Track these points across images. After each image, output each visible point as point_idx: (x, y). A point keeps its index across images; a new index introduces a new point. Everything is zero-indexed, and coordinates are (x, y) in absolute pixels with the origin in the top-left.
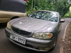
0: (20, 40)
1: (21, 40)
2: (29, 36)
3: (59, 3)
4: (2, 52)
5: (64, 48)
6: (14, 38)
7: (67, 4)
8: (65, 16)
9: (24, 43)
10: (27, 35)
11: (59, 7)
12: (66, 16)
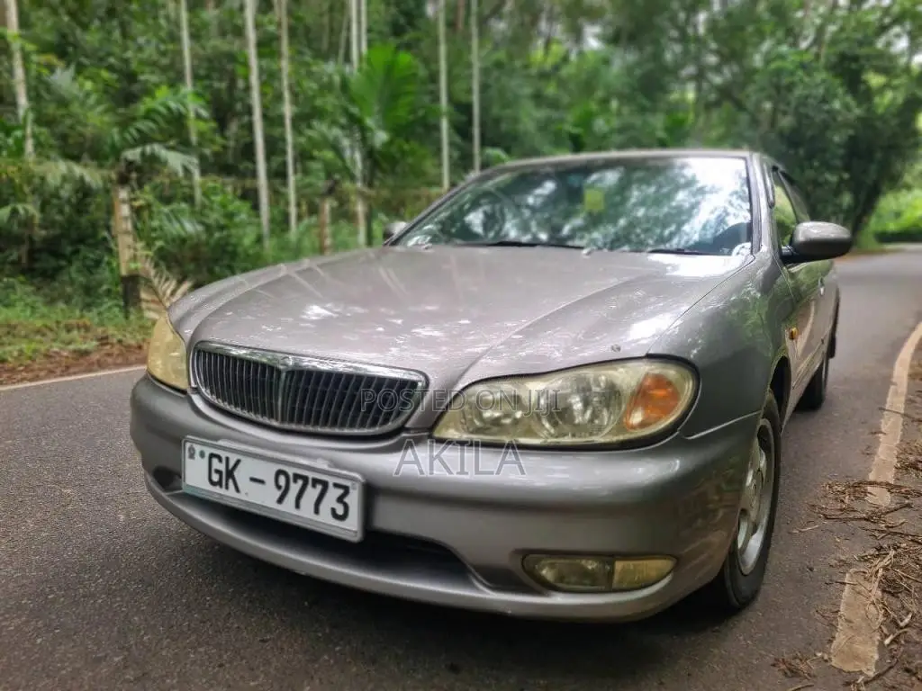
0: (295, 488)
1: (312, 493)
2: (402, 429)
3: (779, 73)
4: (98, 660)
5: (891, 587)
6: (230, 474)
7: (875, 80)
8: (873, 224)
9: (343, 518)
10: (374, 424)
11: (786, 122)
12: (892, 227)
